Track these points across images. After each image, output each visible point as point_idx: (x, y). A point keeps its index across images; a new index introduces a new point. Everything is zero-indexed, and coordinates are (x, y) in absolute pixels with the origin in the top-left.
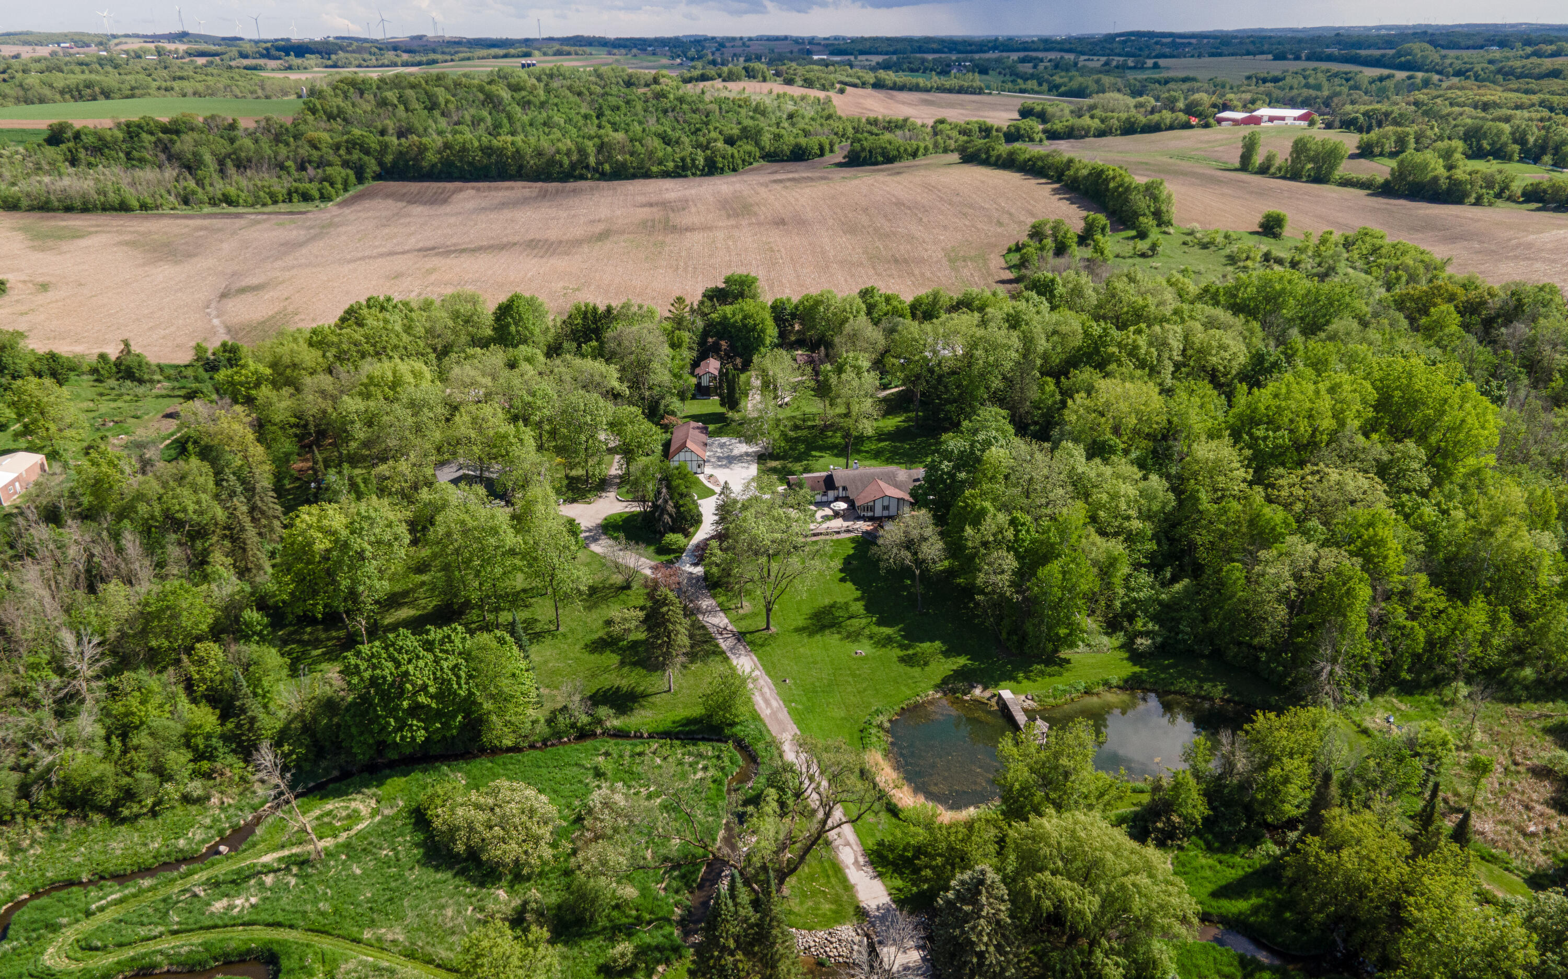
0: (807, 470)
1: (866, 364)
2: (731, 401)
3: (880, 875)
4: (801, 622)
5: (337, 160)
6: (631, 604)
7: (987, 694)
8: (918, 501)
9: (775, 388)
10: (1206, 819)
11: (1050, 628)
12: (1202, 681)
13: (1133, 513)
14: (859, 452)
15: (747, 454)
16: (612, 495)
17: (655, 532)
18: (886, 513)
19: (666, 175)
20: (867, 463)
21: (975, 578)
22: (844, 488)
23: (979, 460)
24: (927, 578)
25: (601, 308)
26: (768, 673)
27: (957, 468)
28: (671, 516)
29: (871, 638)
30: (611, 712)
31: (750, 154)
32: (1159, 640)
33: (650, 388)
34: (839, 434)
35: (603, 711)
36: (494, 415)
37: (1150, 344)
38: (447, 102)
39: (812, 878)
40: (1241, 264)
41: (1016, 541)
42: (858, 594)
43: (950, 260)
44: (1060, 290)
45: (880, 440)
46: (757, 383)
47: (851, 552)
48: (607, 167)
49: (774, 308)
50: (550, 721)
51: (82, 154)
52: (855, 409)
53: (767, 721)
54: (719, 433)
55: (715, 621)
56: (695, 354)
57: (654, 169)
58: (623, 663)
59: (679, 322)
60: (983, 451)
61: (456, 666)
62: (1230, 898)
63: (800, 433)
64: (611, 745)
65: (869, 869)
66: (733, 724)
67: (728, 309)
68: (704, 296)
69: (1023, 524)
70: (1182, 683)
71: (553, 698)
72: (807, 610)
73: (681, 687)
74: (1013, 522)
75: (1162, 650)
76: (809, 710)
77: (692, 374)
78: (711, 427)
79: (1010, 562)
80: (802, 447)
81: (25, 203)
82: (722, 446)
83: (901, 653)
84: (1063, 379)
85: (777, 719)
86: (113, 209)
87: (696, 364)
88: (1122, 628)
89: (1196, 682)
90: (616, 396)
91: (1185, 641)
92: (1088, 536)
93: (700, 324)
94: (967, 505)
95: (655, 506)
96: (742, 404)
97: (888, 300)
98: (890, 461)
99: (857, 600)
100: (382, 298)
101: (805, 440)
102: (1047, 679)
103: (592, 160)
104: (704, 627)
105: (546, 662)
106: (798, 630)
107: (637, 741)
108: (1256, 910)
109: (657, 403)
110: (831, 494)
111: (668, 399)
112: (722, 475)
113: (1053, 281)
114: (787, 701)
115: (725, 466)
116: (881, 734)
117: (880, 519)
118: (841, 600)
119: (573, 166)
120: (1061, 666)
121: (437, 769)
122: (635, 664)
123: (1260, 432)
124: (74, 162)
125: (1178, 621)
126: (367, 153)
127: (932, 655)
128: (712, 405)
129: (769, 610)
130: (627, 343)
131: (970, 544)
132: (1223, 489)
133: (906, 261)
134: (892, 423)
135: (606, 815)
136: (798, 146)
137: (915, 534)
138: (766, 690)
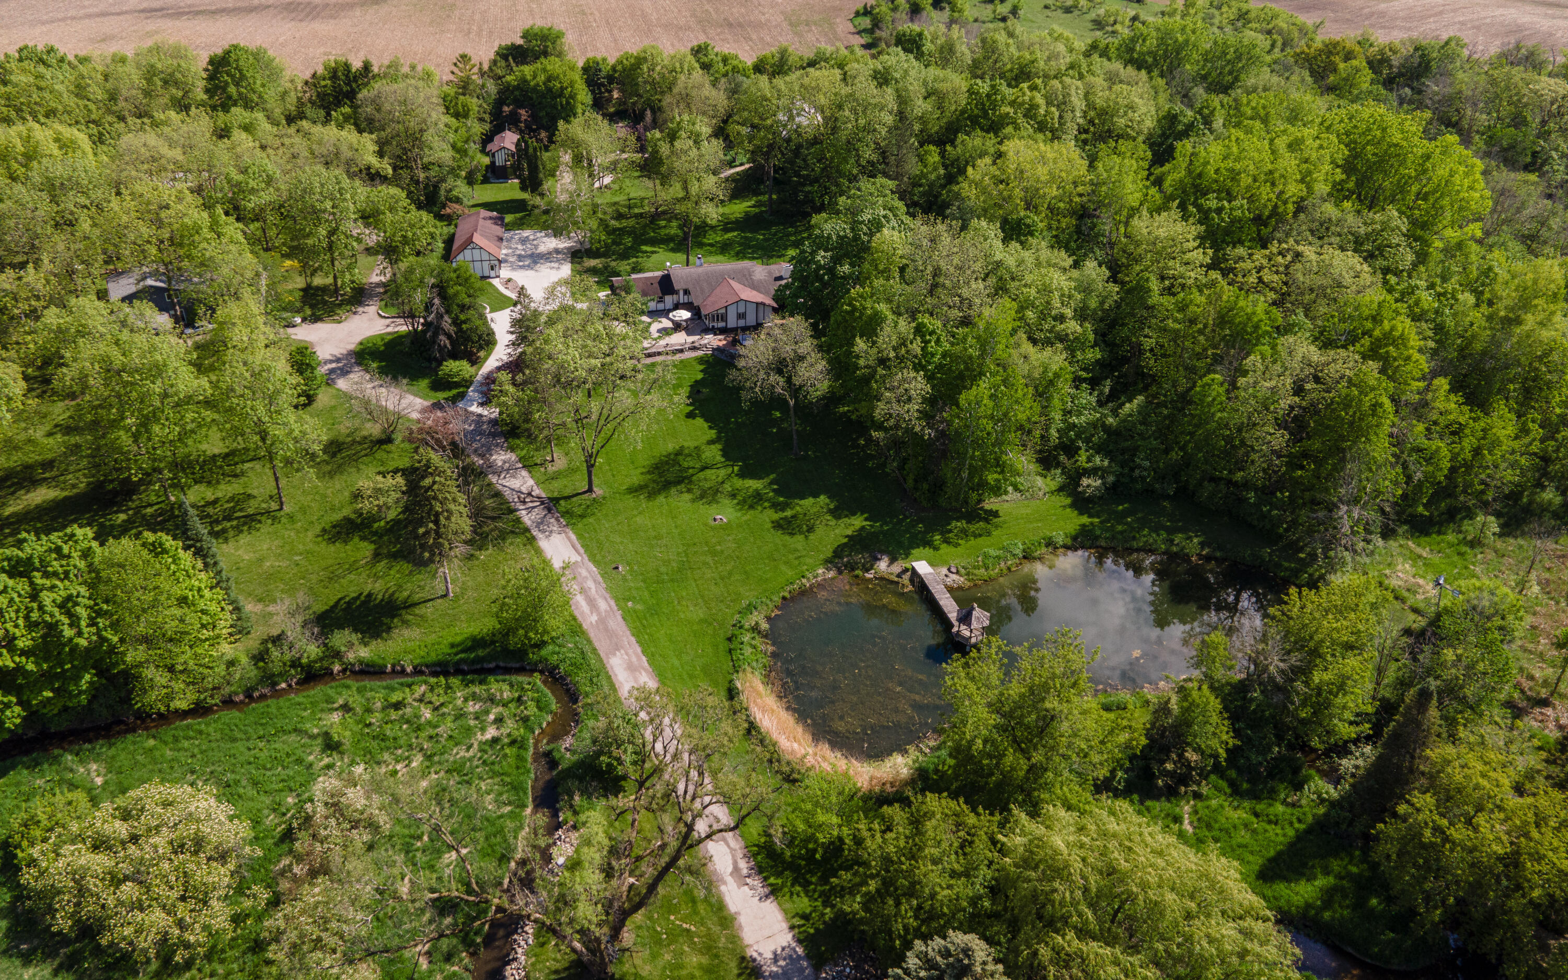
0: (636, 269)
1: (706, 130)
2: (532, 183)
3: (774, 892)
4: (636, 478)
6: (392, 465)
7: (896, 568)
8: (782, 306)
9: (590, 164)
10: (1232, 753)
11: (973, 470)
12: (1171, 531)
13: (1068, 312)
14: (701, 245)
15: (557, 251)
16: (372, 309)
17: (430, 360)
18: (742, 323)
20: (712, 259)
21: (873, 408)
22: (686, 292)
23: (866, 248)
24: (805, 410)
25: (356, 64)
26: (593, 558)
27: (837, 260)
28: (449, 336)
29: (733, 496)
30: (355, 637)
32: (1111, 479)
33: (426, 168)
34: (674, 224)
35: (341, 638)
36: (180, 199)
37: (1049, 103)
39: (670, 908)
40: (1110, 29)
41: (924, 356)
42: (713, 434)
43: (791, 24)
44: (928, 47)
45: (726, 230)
46: (567, 158)
47: (700, 376)
49: (586, 69)
50: (260, 657)
52: (694, 189)
53: (592, 635)
54: (520, 224)
55: (515, 483)
56: (487, 127)
58: (377, 556)
59: (465, 86)
60: (871, 235)
61: (69, 598)
62: (1289, 881)
63: (624, 223)
64: (350, 693)
65: (756, 882)
66: (541, 645)
67: (527, 70)
68: (498, 53)
69: (932, 333)
70: (1146, 537)
71: (266, 617)
72: (645, 461)
73: (464, 589)
74: (919, 330)
75: (1114, 492)
76: (653, 611)
77: (483, 151)
78: (509, 218)
79: (918, 385)
80: (628, 241)
82: (524, 241)
83: (776, 516)
84: (948, 148)
85: (606, 630)
87: (487, 139)
88: (1058, 465)
89: (1164, 535)
90: (372, 177)
91: (1143, 478)
92: (1018, 345)
93: (492, 87)
94: (854, 309)
95: (427, 324)
96: (547, 185)
97: (725, 60)
98: (740, 255)
99: (711, 442)
100: (40, 48)
101: (631, 232)
102: (973, 542)
104: (497, 494)
105: (261, 560)
106: (634, 490)
107: (395, 682)
108: (1329, 897)
109: (436, 187)
110: (669, 300)
111: (450, 181)
112: (522, 277)
113: (920, 35)
114: (621, 598)
115: (529, 267)
116: (758, 642)
117: (734, 330)
118: (690, 444)
120: (987, 521)
121: (56, 760)
122: (394, 556)
123: (1212, 202)
125: (1135, 450)
127: (818, 516)
128: (510, 190)
129: (590, 467)
130: (387, 107)
131: (862, 362)
132: (1174, 277)
133: (740, 25)
134: (739, 208)
135: (333, 830)
137: (788, 350)
138: (590, 584)
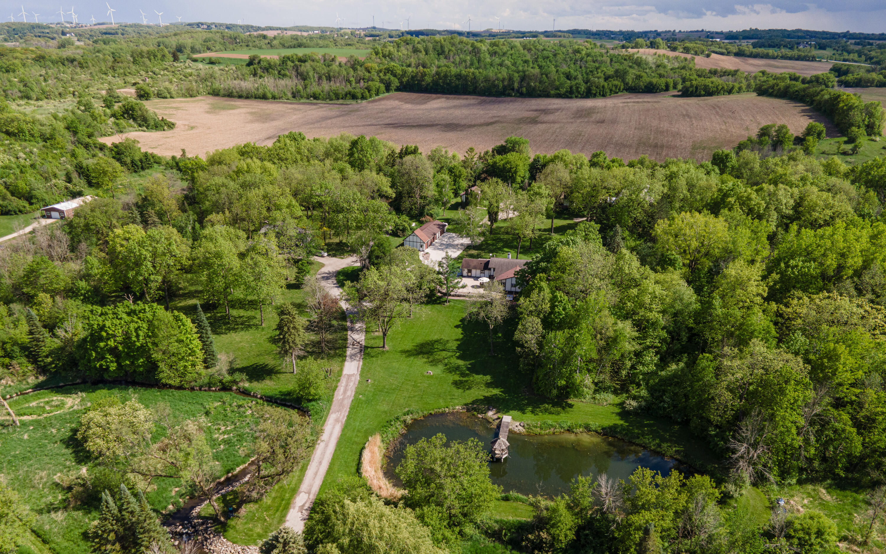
4: (409, 347)
5: (377, 79)
7: (495, 416)
15: (461, 244)
19: (559, 96)
26: (361, 375)
30: (245, 377)
31: (616, 86)
32: (644, 404)
38: (450, 50)
42: (461, 336)
48: (524, 89)
51: (259, 71)
55: (356, 337)
57: (552, 92)
61: (140, 327)
64: (237, 398)
65: (306, 513)
70: (647, 439)
72: (420, 340)
75: (643, 411)
76: (367, 402)
81: (222, 92)
82: (451, 238)
83: (458, 379)
85: (341, 403)
86: (260, 98)
89: (657, 441)
91: (665, 409)
99: (456, 340)
102: (546, 415)
103: (516, 85)
104: (346, 339)
110: (484, 272)
111: (431, 206)
112: (435, 254)
114: (358, 393)
116: (400, 427)
118: (446, 338)
119: (504, 87)
120: (563, 408)
123: (793, 262)
124: (255, 75)
125: (664, 393)
126: (395, 76)
127: (478, 383)
136: (651, 83)
138: (351, 384)
